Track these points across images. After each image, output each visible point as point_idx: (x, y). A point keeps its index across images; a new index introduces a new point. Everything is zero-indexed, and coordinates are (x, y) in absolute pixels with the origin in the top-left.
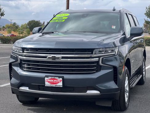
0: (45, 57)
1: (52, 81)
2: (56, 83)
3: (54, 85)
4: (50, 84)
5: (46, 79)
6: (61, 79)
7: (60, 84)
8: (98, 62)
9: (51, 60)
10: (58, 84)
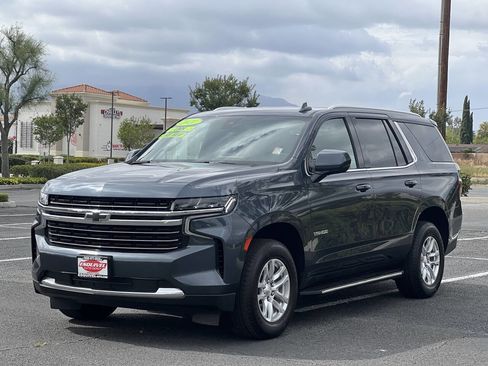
0: (82, 215)
1: (90, 265)
2: (96, 271)
3: (93, 275)
4: (86, 272)
5: (80, 260)
6: (106, 261)
7: (104, 273)
8: (180, 228)
9: (90, 222)
10: (100, 273)
